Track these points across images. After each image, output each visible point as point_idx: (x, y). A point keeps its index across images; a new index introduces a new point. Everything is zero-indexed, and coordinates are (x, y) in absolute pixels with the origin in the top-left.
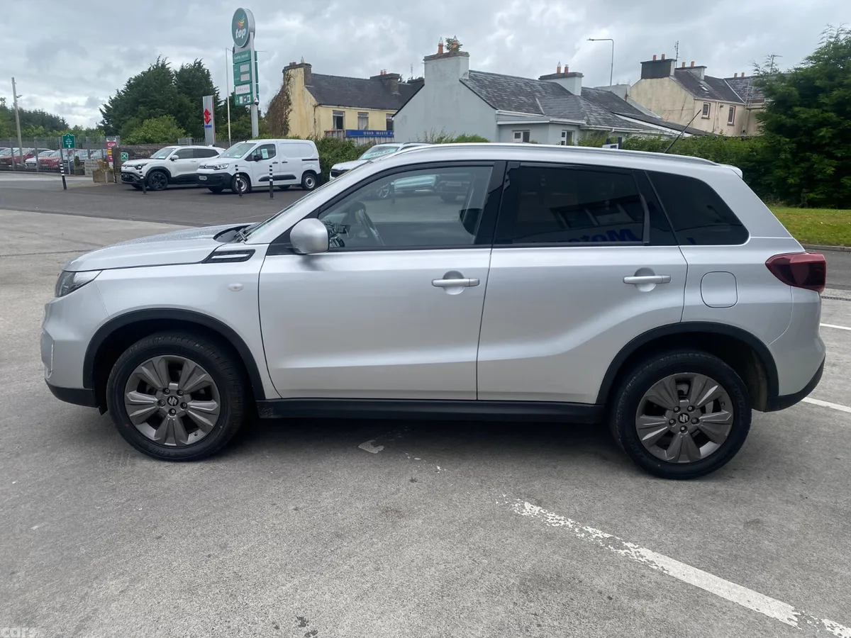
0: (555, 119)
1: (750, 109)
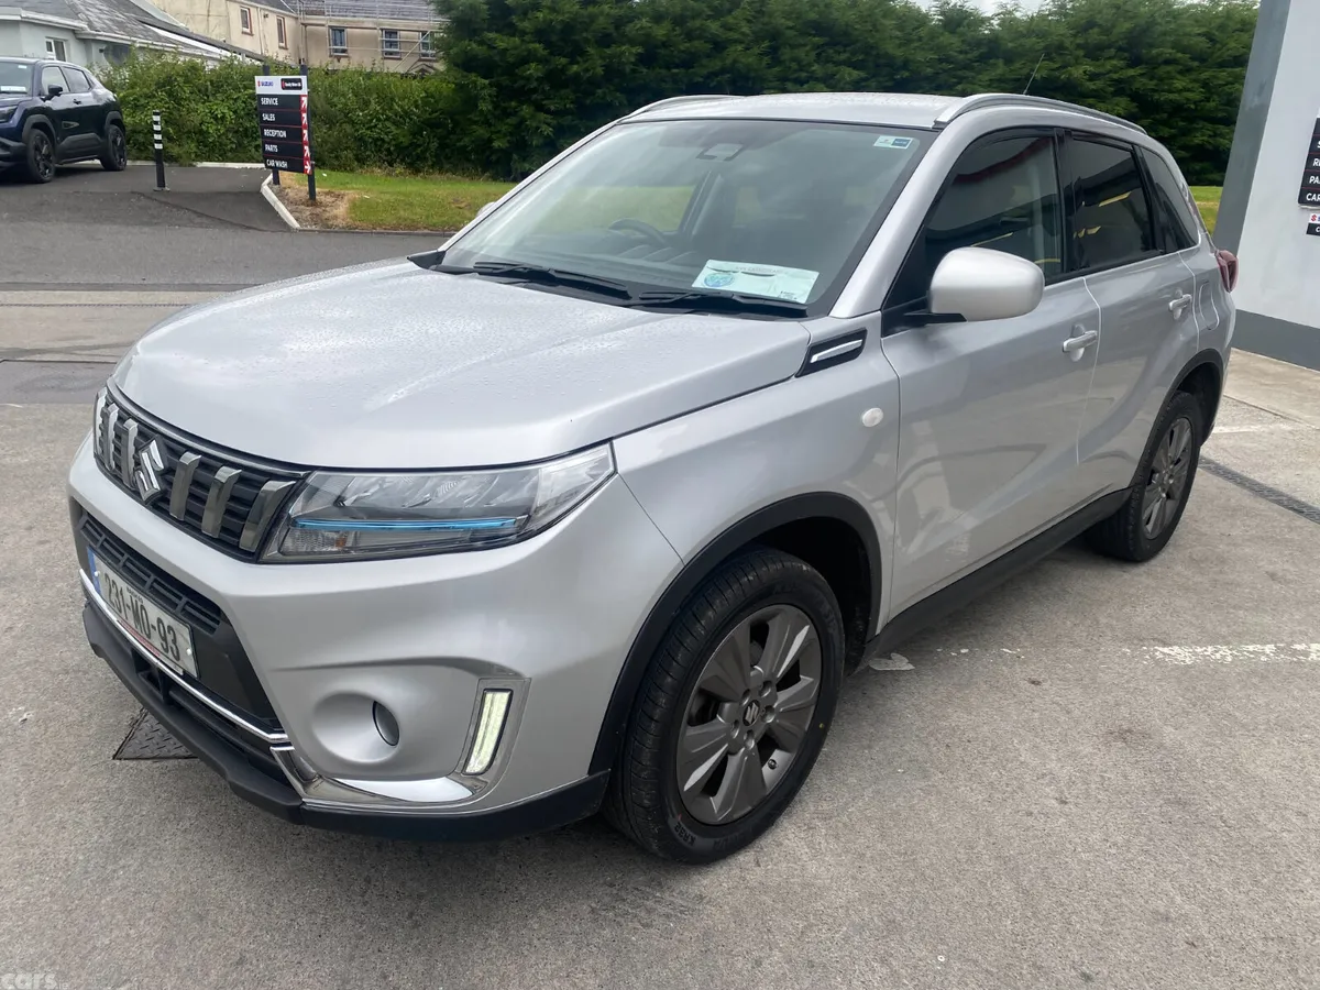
0: (32, 15)
1: (306, 25)
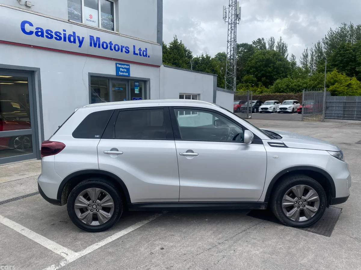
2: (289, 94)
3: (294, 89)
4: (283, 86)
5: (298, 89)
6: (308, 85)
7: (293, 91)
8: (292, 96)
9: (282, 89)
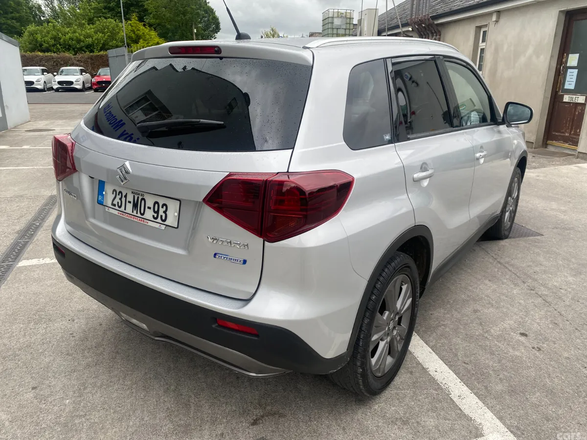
2: (62, 54)
3: (70, 46)
4: (46, 38)
5: (78, 46)
6: (94, 39)
7: (68, 50)
8: (70, 59)
9: (45, 45)
